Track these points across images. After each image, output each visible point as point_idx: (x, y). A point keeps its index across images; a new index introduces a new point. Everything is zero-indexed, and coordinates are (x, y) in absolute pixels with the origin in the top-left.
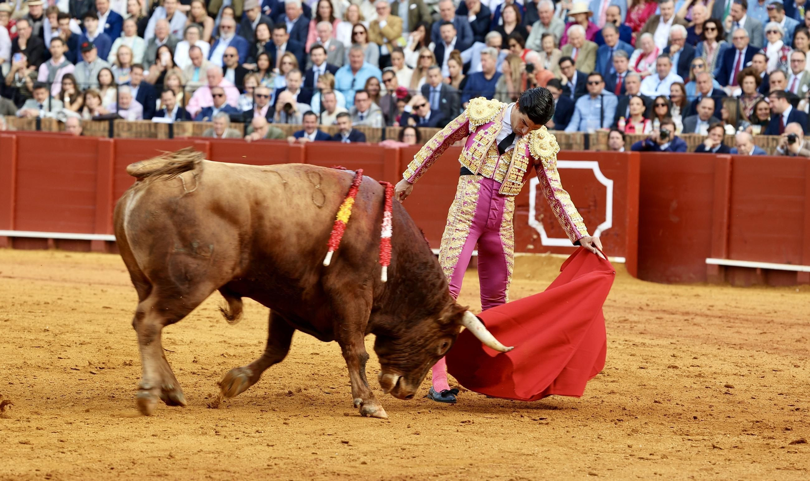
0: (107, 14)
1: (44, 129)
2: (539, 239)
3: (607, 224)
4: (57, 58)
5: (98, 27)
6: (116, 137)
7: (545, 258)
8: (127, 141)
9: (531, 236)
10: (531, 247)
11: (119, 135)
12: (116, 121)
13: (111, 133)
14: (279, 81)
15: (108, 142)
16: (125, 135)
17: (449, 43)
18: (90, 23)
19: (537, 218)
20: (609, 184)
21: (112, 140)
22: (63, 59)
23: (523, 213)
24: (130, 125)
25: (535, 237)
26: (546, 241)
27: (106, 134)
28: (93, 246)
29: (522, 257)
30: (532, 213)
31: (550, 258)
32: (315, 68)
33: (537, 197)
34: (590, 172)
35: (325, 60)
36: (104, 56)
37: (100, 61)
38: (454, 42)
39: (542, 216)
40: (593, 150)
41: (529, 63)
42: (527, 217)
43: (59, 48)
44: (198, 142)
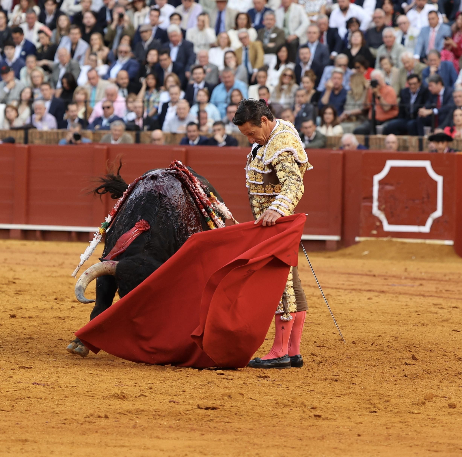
0: (22, 43)
2: (381, 226)
3: (438, 213)
6: (30, 144)
7: (387, 242)
8: (39, 147)
9: (374, 224)
10: (375, 232)
11: (32, 142)
12: (30, 131)
13: (26, 141)
15: (24, 148)
16: (37, 142)
17: (306, 63)
18: (9, 51)
19: (379, 208)
20: (439, 179)
21: (26, 146)
23: (368, 204)
24: (42, 134)
25: (378, 224)
26: (387, 227)
27: (22, 141)
28: (12, 234)
29: (367, 241)
30: (375, 204)
31: (391, 242)
32: (196, 85)
33: (380, 191)
34: (424, 169)
35: (203, 79)
37: (16, 81)
38: (310, 63)
39: (384, 206)
40: (426, 151)
41: (373, 79)
42: (371, 208)
44: (97, 147)
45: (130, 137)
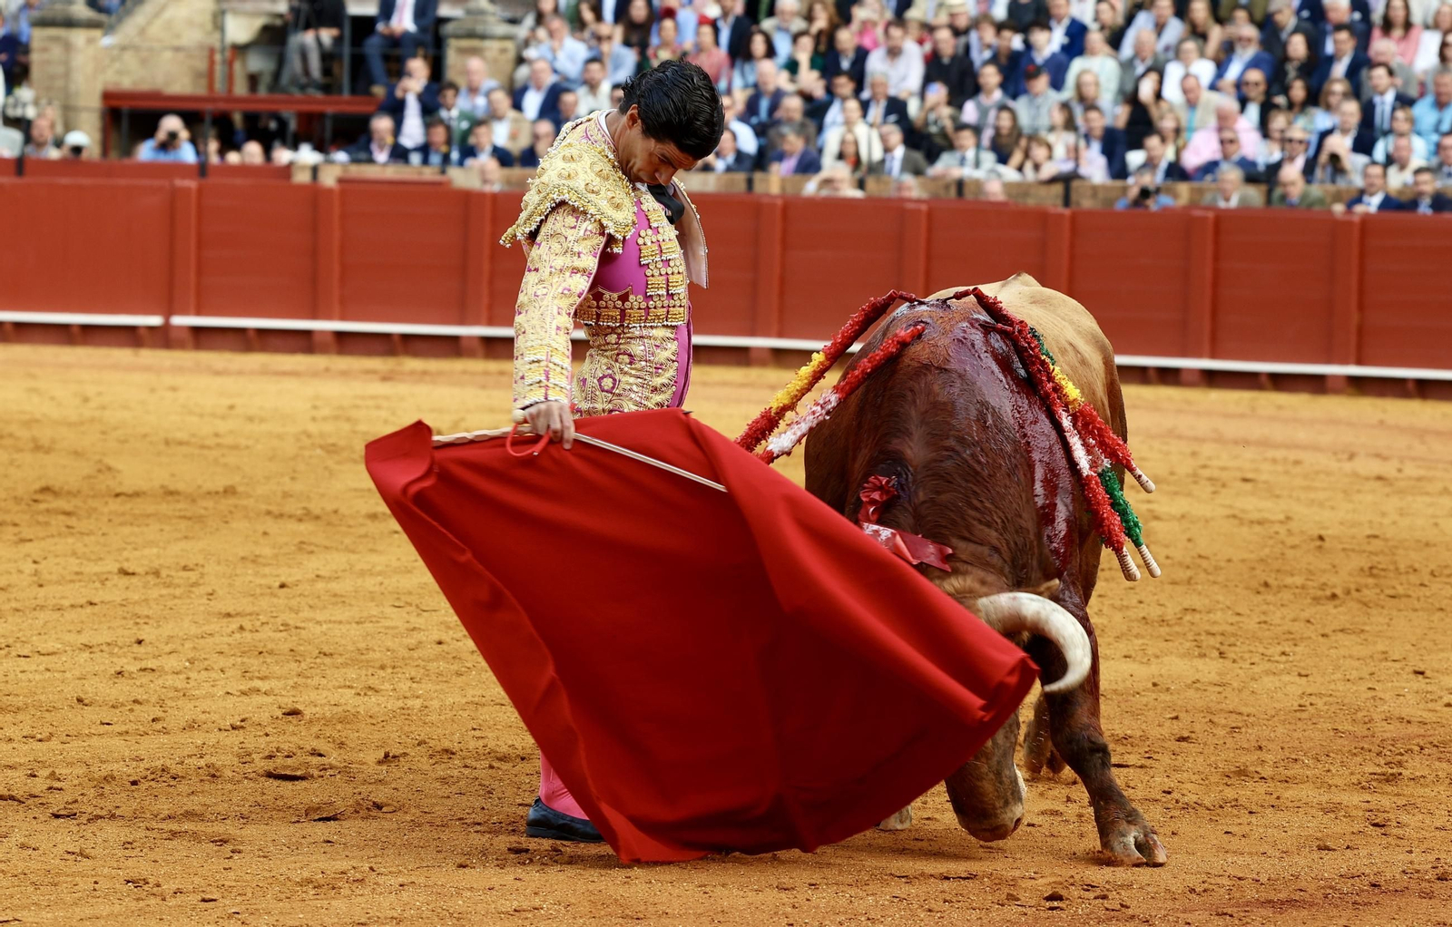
0: (1066, 22)
1: (969, 195)
4: (989, 92)
5: (1050, 42)
6: (1074, 207)
8: (1090, 214)
11: (1078, 203)
12: (1075, 184)
13: (1067, 201)
14: (1322, 120)
15: (1061, 216)
16: (1087, 203)
18: (1039, 37)
21: (1067, 212)
22: (997, 95)
27: (1059, 202)
32: (1377, 99)
36: (1057, 84)
37: (1053, 94)
43: (991, 76)
44: (1198, 213)
45: (1255, 195)
